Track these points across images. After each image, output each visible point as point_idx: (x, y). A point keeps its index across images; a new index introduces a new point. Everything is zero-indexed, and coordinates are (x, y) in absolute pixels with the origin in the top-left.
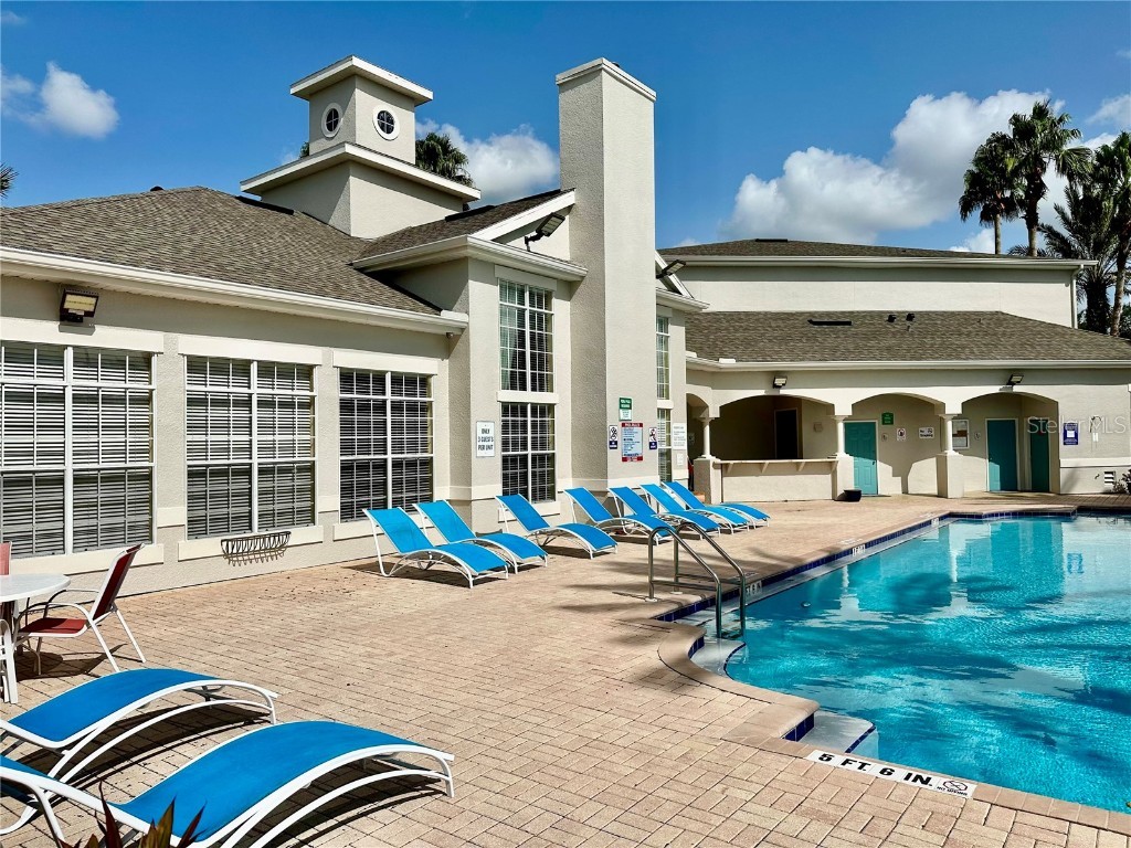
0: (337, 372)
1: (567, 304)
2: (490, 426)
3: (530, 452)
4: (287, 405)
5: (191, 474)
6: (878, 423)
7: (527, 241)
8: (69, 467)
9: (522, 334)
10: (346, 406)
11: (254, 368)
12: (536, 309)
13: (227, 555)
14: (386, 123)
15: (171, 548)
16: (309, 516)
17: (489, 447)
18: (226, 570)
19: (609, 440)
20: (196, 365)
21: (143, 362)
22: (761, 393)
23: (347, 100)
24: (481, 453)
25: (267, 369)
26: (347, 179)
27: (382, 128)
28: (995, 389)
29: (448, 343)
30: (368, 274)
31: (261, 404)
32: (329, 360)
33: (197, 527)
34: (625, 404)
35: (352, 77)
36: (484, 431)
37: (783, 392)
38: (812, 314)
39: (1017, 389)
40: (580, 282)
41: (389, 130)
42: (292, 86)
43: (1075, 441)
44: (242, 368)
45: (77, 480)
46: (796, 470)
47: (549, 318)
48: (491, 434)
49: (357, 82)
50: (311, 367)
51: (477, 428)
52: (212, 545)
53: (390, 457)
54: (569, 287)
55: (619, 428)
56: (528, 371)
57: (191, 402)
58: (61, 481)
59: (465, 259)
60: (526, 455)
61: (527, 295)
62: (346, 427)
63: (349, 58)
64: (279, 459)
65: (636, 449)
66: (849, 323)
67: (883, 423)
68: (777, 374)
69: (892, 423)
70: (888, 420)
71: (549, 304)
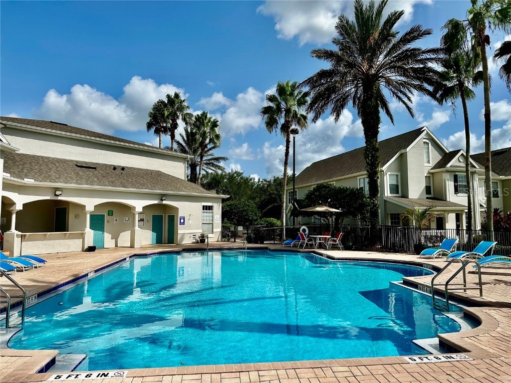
6: (106, 215)
22: (48, 198)
28: (156, 202)
37: (60, 198)
38: (77, 162)
39: (164, 202)
43: (183, 223)
46: (65, 237)
66: (95, 168)
67: (108, 215)
68: (57, 189)
69: (112, 215)
70: (110, 213)
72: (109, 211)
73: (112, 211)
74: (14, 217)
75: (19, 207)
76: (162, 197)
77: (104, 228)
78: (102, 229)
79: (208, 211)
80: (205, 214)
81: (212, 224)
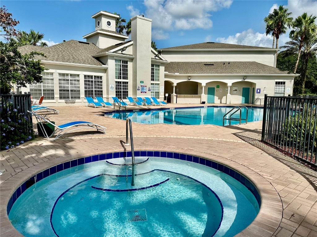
0: (84, 75)
1: (131, 63)
2: (113, 85)
4: (75, 80)
5: (60, 90)
6: (216, 88)
7: (122, 52)
8: (42, 88)
9: (121, 69)
10: (85, 81)
11: (69, 75)
12: (124, 64)
13: (66, 102)
14: (109, 23)
15: (57, 100)
16: (79, 98)
17: (113, 89)
18: (66, 105)
19: (137, 88)
20: (60, 74)
21: (52, 74)
22: (186, 80)
23: (101, 20)
24: (111, 90)
25: (71, 75)
26: (99, 37)
27: (108, 25)
28: (240, 80)
29: (105, 71)
30: (94, 58)
31: (70, 80)
32: (82, 74)
33: (61, 98)
34: (142, 82)
35: (101, 15)
37: (191, 80)
39: (246, 80)
40: (133, 59)
41: (110, 25)
42: (92, 16)
43: (260, 92)
44: (67, 75)
45: (43, 90)
47: (127, 66)
48: (113, 87)
49: (102, 16)
50: (79, 75)
51: (110, 86)
52: (63, 101)
53: (94, 90)
54: (132, 60)
55: (140, 86)
56: (122, 76)
57: (59, 80)
58: (41, 90)
59: (107, 56)
60: (121, 91)
61: (122, 61)
62: (85, 84)
63: (100, 11)
64: (74, 89)
65: (145, 91)
66: (213, 65)
68: (189, 76)
70: (218, 87)
71: (127, 63)
74: (174, 88)
75: (175, 85)
76: (245, 77)
77: (214, 94)
79: (280, 85)
80: (278, 87)
81: (284, 93)
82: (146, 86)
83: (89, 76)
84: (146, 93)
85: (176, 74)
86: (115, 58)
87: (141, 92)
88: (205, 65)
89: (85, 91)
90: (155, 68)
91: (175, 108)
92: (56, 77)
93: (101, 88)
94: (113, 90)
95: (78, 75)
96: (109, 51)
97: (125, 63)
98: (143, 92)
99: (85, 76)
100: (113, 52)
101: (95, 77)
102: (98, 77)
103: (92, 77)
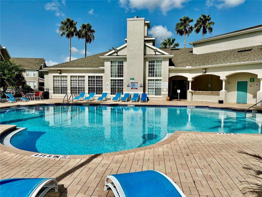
3: (117, 87)
5: (71, 88)
7: (117, 54)
9: (116, 69)
10: (89, 81)
19: (127, 85)
20: (71, 76)
21: (66, 76)
24: (106, 87)
25: (79, 77)
31: (78, 80)
32: (87, 75)
33: (71, 93)
34: (132, 79)
36: (107, 84)
44: (76, 76)
47: (123, 65)
48: (109, 84)
53: (95, 87)
55: (130, 83)
56: (117, 74)
57: (71, 80)
60: (116, 88)
61: (117, 62)
62: (89, 83)
64: (81, 87)
65: (136, 87)
67: (251, 81)
69: (254, 81)
71: (123, 63)
72: (251, 79)
73: (254, 79)
74: (190, 84)
75: (190, 79)
77: (247, 90)
78: (246, 91)
82: (137, 83)
83: (92, 77)
84: (137, 89)
85: (188, 67)
86: (111, 60)
87: (132, 89)
88: (239, 52)
89: (89, 88)
90: (155, 64)
91: (196, 107)
92: (69, 79)
93: (102, 86)
94: (109, 87)
95: (84, 77)
96: (104, 55)
97: (120, 63)
98: (134, 88)
99: (89, 77)
100: (108, 56)
101: (97, 77)
102: (99, 77)
103: (94, 77)
